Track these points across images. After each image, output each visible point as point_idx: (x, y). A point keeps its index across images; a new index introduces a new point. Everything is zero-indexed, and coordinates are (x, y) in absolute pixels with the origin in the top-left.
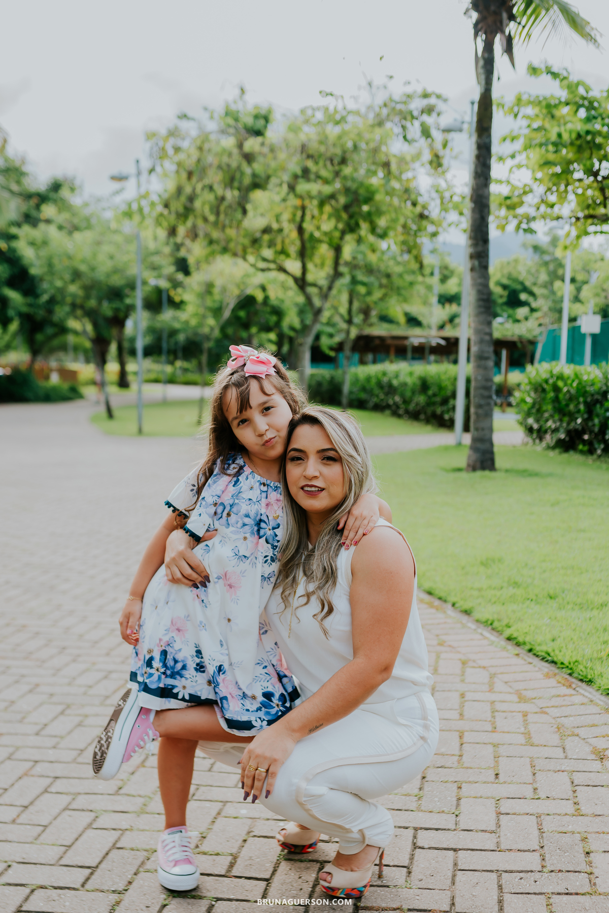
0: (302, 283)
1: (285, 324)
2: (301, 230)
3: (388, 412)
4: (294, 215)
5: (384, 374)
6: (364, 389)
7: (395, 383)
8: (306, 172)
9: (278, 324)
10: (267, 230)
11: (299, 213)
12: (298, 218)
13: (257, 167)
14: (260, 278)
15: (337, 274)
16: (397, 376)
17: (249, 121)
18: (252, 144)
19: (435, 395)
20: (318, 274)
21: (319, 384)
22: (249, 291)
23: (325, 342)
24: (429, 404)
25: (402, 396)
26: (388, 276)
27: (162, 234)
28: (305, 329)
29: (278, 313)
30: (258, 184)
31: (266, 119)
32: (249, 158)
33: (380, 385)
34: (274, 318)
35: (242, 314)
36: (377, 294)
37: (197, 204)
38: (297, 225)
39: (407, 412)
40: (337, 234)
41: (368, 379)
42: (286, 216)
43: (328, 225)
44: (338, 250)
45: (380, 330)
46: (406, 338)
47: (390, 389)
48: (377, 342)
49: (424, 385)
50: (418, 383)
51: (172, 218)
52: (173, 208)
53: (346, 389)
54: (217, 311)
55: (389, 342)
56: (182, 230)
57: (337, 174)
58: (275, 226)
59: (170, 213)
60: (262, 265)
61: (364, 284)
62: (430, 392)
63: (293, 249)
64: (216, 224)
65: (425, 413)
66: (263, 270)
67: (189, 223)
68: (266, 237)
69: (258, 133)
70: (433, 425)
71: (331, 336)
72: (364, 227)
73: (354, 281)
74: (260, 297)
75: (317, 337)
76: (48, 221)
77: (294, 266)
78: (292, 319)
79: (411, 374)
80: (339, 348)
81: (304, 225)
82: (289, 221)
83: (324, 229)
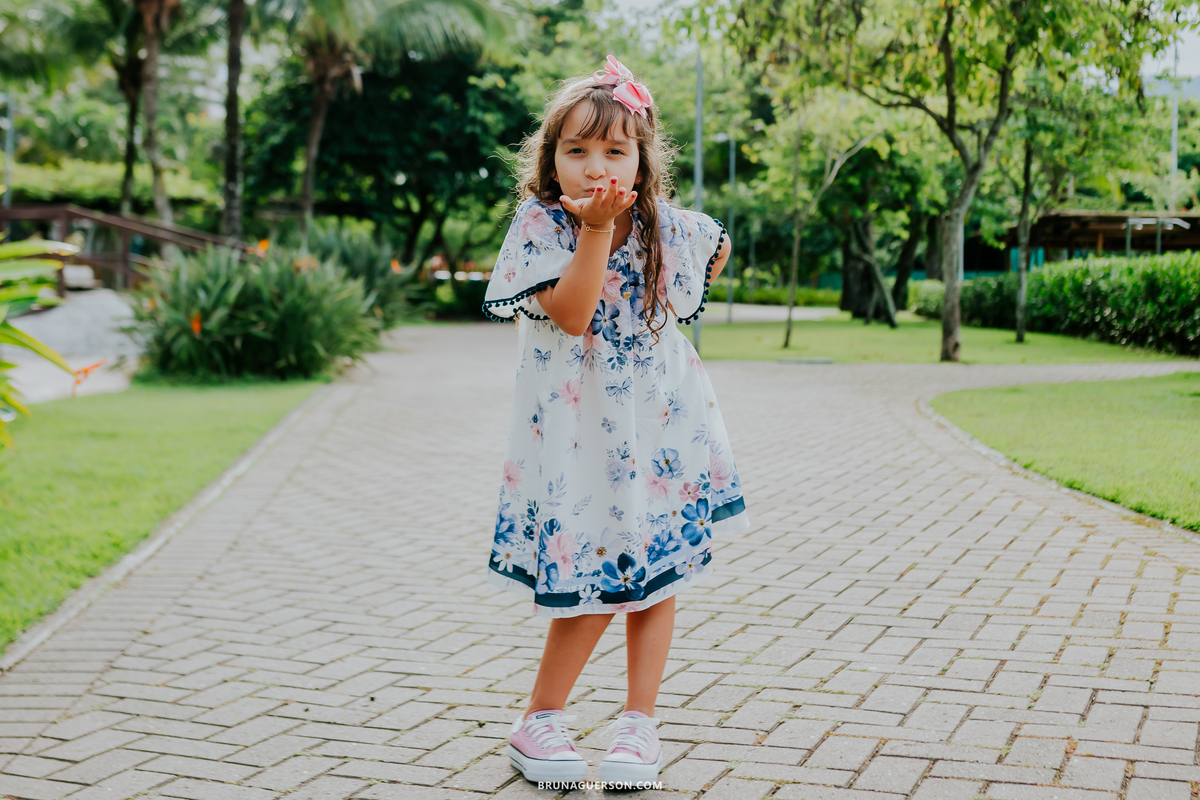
0: (948, 125)
1: (923, 196)
2: (945, 46)
3: (1094, 336)
4: (936, 23)
5: (1086, 273)
6: (1052, 299)
7: (1103, 285)
9: (911, 198)
10: (890, 49)
11: (943, 20)
12: (941, 27)
14: (885, 120)
15: (1005, 111)
16: (1107, 276)
19: (1169, 302)
20: (975, 113)
21: (979, 297)
22: (866, 143)
23: (988, 227)
24: (1160, 318)
25: (1116, 306)
26: (1089, 117)
27: (733, 54)
28: (954, 201)
29: (912, 179)
33: (1078, 289)
34: (907, 187)
35: (854, 181)
36: (1070, 148)
37: (788, 10)
38: (939, 37)
39: (1125, 333)
40: (1002, 49)
41: (1061, 282)
42: (923, 26)
43: (988, 34)
44: (1005, 74)
45: (1076, 207)
46: (1123, 220)
47: (1096, 297)
48: (1074, 226)
49: (1152, 287)
50: (1142, 284)
51: (750, 33)
52: (751, 19)
53: (1023, 298)
54: (814, 178)
55: (1093, 226)
56: (763, 53)
58: (907, 40)
59: (747, 25)
60: (886, 98)
61: (1048, 129)
62: (1162, 299)
63: (936, 73)
64: (814, 39)
65: (1155, 333)
66: (889, 106)
67: (775, 41)
68: (892, 57)
70: (1168, 352)
71: (1000, 219)
72: (1044, 34)
73: (1033, 126)
74: (884, 151)
75: (973, 226)
76: (565, 45)
77: (938, 103)
78: (933, 190)
79: (1131, 271)
80: (1011, 238)
81: (951, 37)
82: (928, 32)
83: (982, 40)
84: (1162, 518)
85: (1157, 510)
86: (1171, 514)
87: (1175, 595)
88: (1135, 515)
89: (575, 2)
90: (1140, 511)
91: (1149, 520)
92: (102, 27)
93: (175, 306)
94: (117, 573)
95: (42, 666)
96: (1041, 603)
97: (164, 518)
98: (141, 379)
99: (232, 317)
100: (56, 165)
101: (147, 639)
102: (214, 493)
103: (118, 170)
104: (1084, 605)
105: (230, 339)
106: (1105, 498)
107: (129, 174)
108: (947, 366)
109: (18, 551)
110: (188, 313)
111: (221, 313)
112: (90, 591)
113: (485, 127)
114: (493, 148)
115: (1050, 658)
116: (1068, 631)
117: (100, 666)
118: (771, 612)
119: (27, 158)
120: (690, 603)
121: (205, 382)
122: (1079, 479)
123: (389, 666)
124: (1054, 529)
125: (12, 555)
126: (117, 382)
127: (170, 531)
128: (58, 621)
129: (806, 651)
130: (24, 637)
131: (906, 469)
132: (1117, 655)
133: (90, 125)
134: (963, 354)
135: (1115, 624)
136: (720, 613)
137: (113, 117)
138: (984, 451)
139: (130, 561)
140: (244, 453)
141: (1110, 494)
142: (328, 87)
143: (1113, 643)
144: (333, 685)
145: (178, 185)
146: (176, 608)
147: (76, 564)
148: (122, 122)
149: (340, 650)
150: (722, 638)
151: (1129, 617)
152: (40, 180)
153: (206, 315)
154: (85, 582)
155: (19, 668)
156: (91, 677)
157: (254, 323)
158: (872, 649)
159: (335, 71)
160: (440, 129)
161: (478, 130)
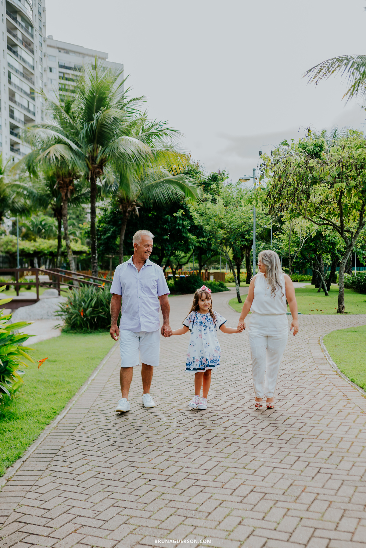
0: (341, 230)
1: (336, 249)
2: (340, 203)
4: (337, 195)
8: (340, 175)
9: (332, 249)
10: (321, 203)
11: (339, 194)
12: (339, 197)
13: (315, 174)
17: (311, 148)
18: (312, 162)
30: (315, 182)
31: (321, 146)
32: (311, 169)
35: (311, 244)
37: (284, 192)
38: (338, 200)
40: (361, 204)
42: (332, 196)
43: (354, 199)
56: (277, 205)
57: (358, 174)
59: (270, 198)
63: (338, 211)
68: (322, 207)
69: (317, 155)
81: (342, 200)
82: (334, 198)
83: (353, 201)
87: (360, 431)
89: (214, 178)
93: (74, 307)
94: (54, 424)
95: (34, 460)
96: (321, 433)
97: (69, 399)
98: (64, 331)
99: (93, 311)
100: (35, 241)
101: (63, 449)
102: (85, 388)
103: (55, 242)
104: (332, 434)
105: (93, 318)
106: (360, 387)
107: (60, 245)
108: (339, 315)
109: (27, 416)
110: (79, 310)
111: (90, 309)
112: (48, 430)
114: (187, 234)
115: (313, 456)
116: (323, 445)
117: (49, 460)
118: (241, 438)
119: (24, 238)
120: (218, 434)
121: (86, 332)
122: (354, 379)
123: (128, 459)
124: (338, 400)
125: (25, 417)
126: (57, 333)
127: (71, 405)
128: (38, 442)
129: (246, 453)
130: (29, 449)
131: (303, 372)
132: (333, 455)
133: (45, 224)
135: (338, 442)
136: (225, 438)
137: (52, 221)
138: (331, 363)
139: (59, 418)
140: (96, 368)
141: (361, 385)
142: (127, 214)
143: (333, 450)
144: (113, 466)
145: (76, 246)
146: (71, 437)
147: (43, 421)
148: (56, 223)
149: (116, 453)
150: (223, 448)
151: (344, 439)
152: (28, 246)
153: (85, 310)
154: (46, 427)
155: (28, 460)
156: (47, 464)
157: (101, 312)
158: (265, 452)
159: (129, 209)
160: (167, 228)
161: (180, 227)
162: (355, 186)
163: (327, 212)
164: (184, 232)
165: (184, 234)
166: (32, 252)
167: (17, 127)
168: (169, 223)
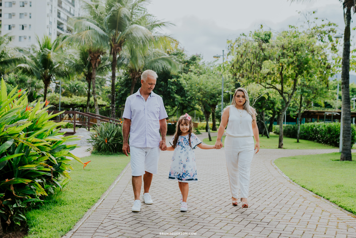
0: (281, 92)
1: (275, 107)
2: (281, 74)
3: (316, 141)
4: (279, 69)
5: (314, 126)
6: (306, 132)
7: (318, 129)
8: (283, 54)
9: (273, 107)
10: (268, 74)
11: (281, 68)
12: (280, 70)
13: (266, 53)
14: (267, 91)
15: (295, 89)
16: (319, 127)
17: (263, 37)
18: (264, 45)
19: (333, 134)
20: (288, 89)
21: (289, 130)
22: (262, 95)
23: (291, 114)
24: (331, 138)
25: (321, 134)
26: (316, 89)
27: (231, 75)
28: (283, 108)
29: (273, 103)
30: (265, 58)
31: (269, 36)
32: (263, 50)
33: (312, 130)
34: (272, 105)
35: (259, 103)
36: (312, 96)
37: (244, 65)
38: (280, 72)
39: (323, 141)
40: (295, 75)
41: (308, 128)
42: (276, 69)
43: (291, 72)
44: (295, 81)
45: (313, 109)
46: (324, 112)
47: (316, 132)
48: (312, 114)
49: (329, 130)
50: (327, 129)
51: (235, 70)
52: (235, 67)
53: (299, 132)
55: (317, 114)
56: (238, 74)
57: (295, 55)
58: (272, 72)
59: (234, 68)
60: (267, 86)
61: (306, 92)
62: (332, 133)
63: (279, 80)
64: (250, 72)
65: (330, 141)
66: (268, 88)
67: (241, 72)
68: (269, 76)
69: (267, 41)
70: (333, 146)
71: (294, 112)
72: (305, 72)
73: (303, 91)
74: (267, 97)
75: (288, 112)
76: (191, 71)
77: (279, 86)
78: (279, 105)
79: (325, 126)
80: (297, 116)
81: (283, 72)
82: (277, 70)
83: (290, 73)
84: (321, 196)
85: (320, 194)
86: (323, 196)
87: (320, 217)
88: (316, 195)
89: (194, 59)
90: (317, 194)
91: (319, 196)
92: (82, 65)
93: (101, 136)
94: (94, 208)
95: (82, 231)
96: (291, 219)
97: (103, 193)
98: (93, 153)
99: (114, 139)
100: (71, 97)
101: (102, 225)
102: (113, 186)
103: (86, 98)
104: (300, 220)
105: (114, 144)
106: (310, 190)
107: (89, 100)
108: (280, 149)
109: (73, 202)
110: (104, 139)
111: (112, 138)
112: (89, 213)
113: (172, 90)
114: (174, 95)
115: (291, 233)
116: (296, 226)
117: (93, 232)
118: (233, 220)
119: (64, 95)
120: (216, 217)
121: (108, 154)
122: (304, 185)
123: (153, 233)
124: (297, 199)
125: (72, 203)
126: (89, 154)
127: (104, 197)
128: (83, 220)
129: (240, 230)
130: (77, 224)
131: (266, 181)
132: (305, 233)
133: (78, 86)
134: (284, 146)
135: (306, 225)
136: (222, 220)
137: (84, 85)
138: (285, 176)
139: (97, 205)
140: (119, 175)
141: (311, 189)
142: (135, 80)
143: (305, 229)
144: (142, 237)
145: (100, 102)
146: (107, 217)
147: (86, 206)
148: (86, 86)
149: (142, 228)
150: (222, 227)
151: (310, 223)
152: (67, 100)
153: (108, 139)
154: (88, 210)
155: (77, 232)
156: (92, 234)
157: (119, 141)
158: (254, 230)
159: (137, 76)
160: (161, 90)
161: (170, 90)
162: (293, 63)
163: (272, 79)
164: (172, 93)
165: (172, 95)
166: (69, 104)
167: (62, 24)
168: (163, 87)
